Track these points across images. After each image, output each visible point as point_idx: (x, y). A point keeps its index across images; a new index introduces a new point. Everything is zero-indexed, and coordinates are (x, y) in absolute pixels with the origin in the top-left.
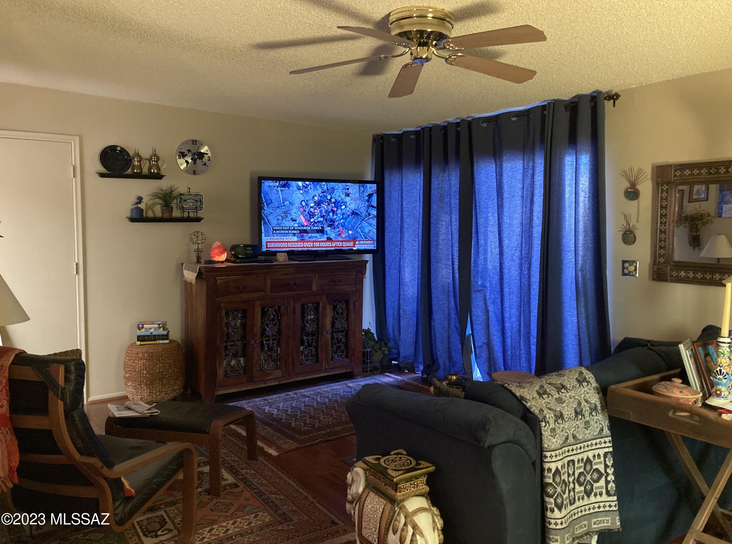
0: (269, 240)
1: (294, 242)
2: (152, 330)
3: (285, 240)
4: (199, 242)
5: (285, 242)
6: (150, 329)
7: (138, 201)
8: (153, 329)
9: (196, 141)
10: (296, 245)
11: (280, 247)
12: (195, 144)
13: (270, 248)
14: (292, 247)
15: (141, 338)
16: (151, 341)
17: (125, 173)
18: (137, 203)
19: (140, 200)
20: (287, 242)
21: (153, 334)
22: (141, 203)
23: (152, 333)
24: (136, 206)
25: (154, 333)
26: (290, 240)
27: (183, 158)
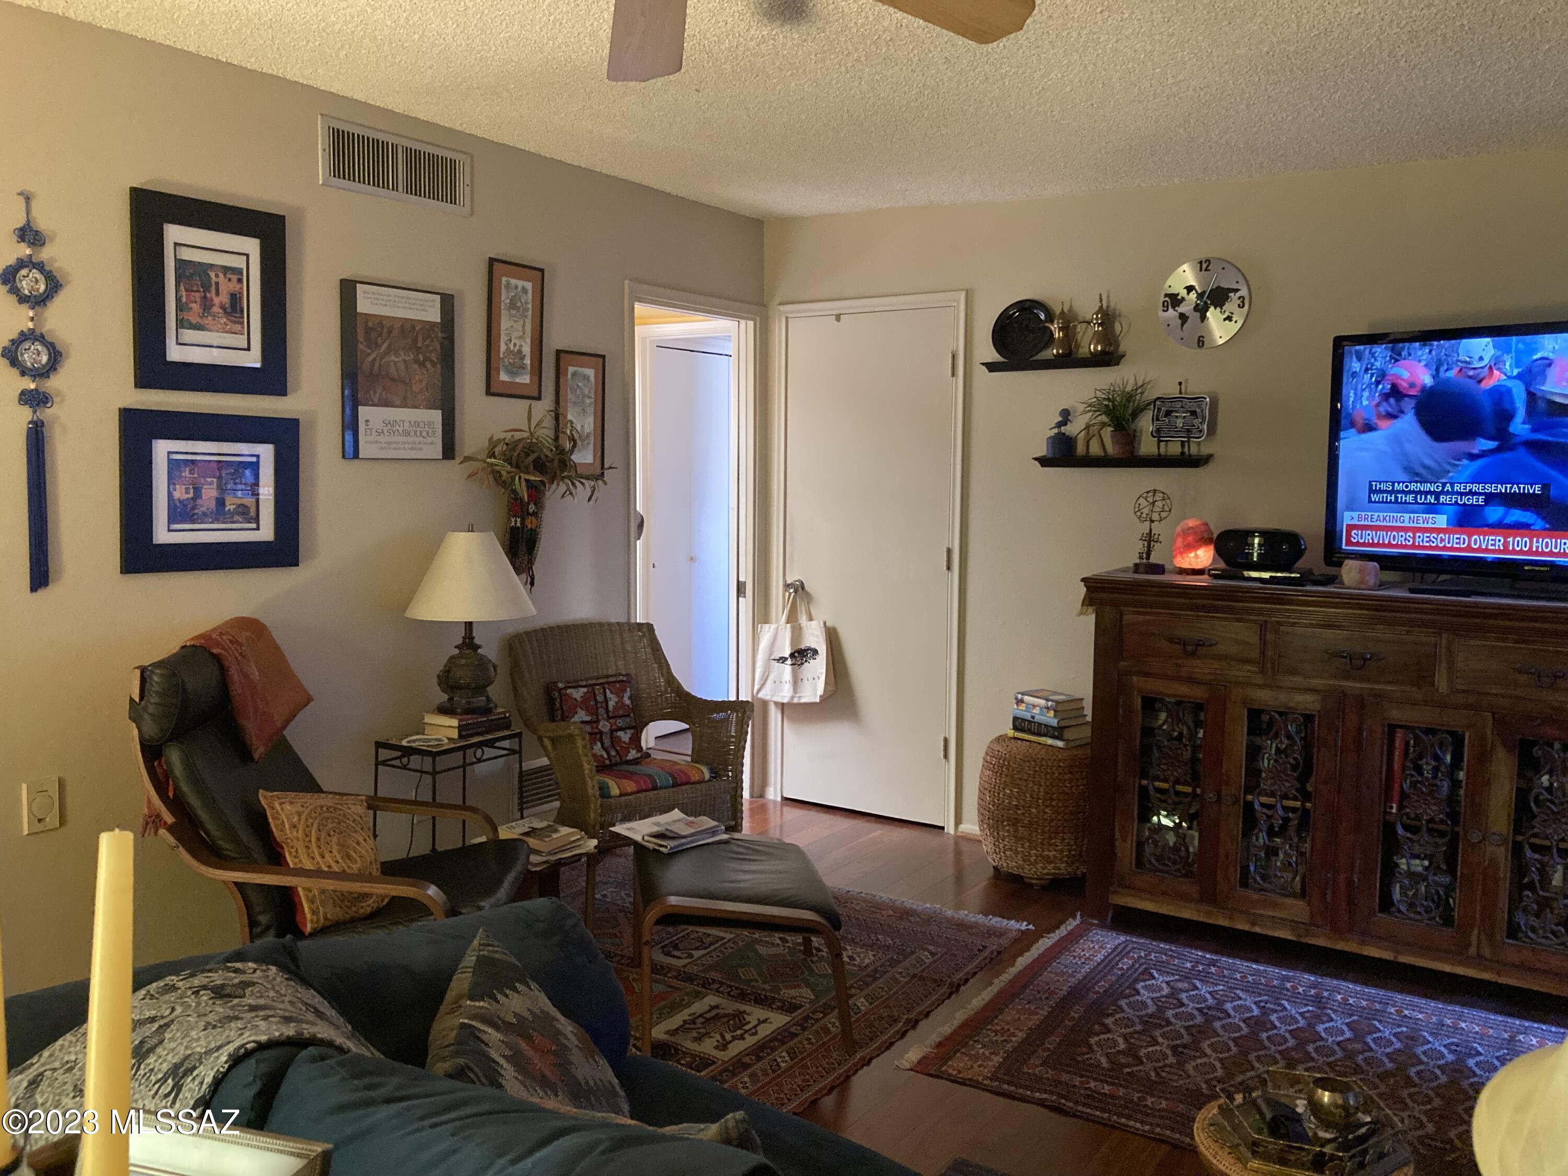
0: (1355, 522)
1: (1439, 531)
2: (1036, 711)
3: (1406, 524)
4: (1155, 516)
5: (1406, 529)
6: (1034, 706)
7: (1060, 419)
8: (1038, 708)
9: (1208, 261)
10: (1442, 540)
11: (1390, 545)
12: (1206, 270)
13: (1358, 544)
14: (1431, 548)
15: (1019, 724)
16: (1034, 734)
17: (1035, 358)
18: (1060, 425)
19: (1066, 415)
20: (1415, 530)
21: (1036, 720)
22: (1065, 424)
23: (1033, 717)
24: (1056, 431)
25: (1039, 718)
26: (1421, 525)
27: (1173, 307)
